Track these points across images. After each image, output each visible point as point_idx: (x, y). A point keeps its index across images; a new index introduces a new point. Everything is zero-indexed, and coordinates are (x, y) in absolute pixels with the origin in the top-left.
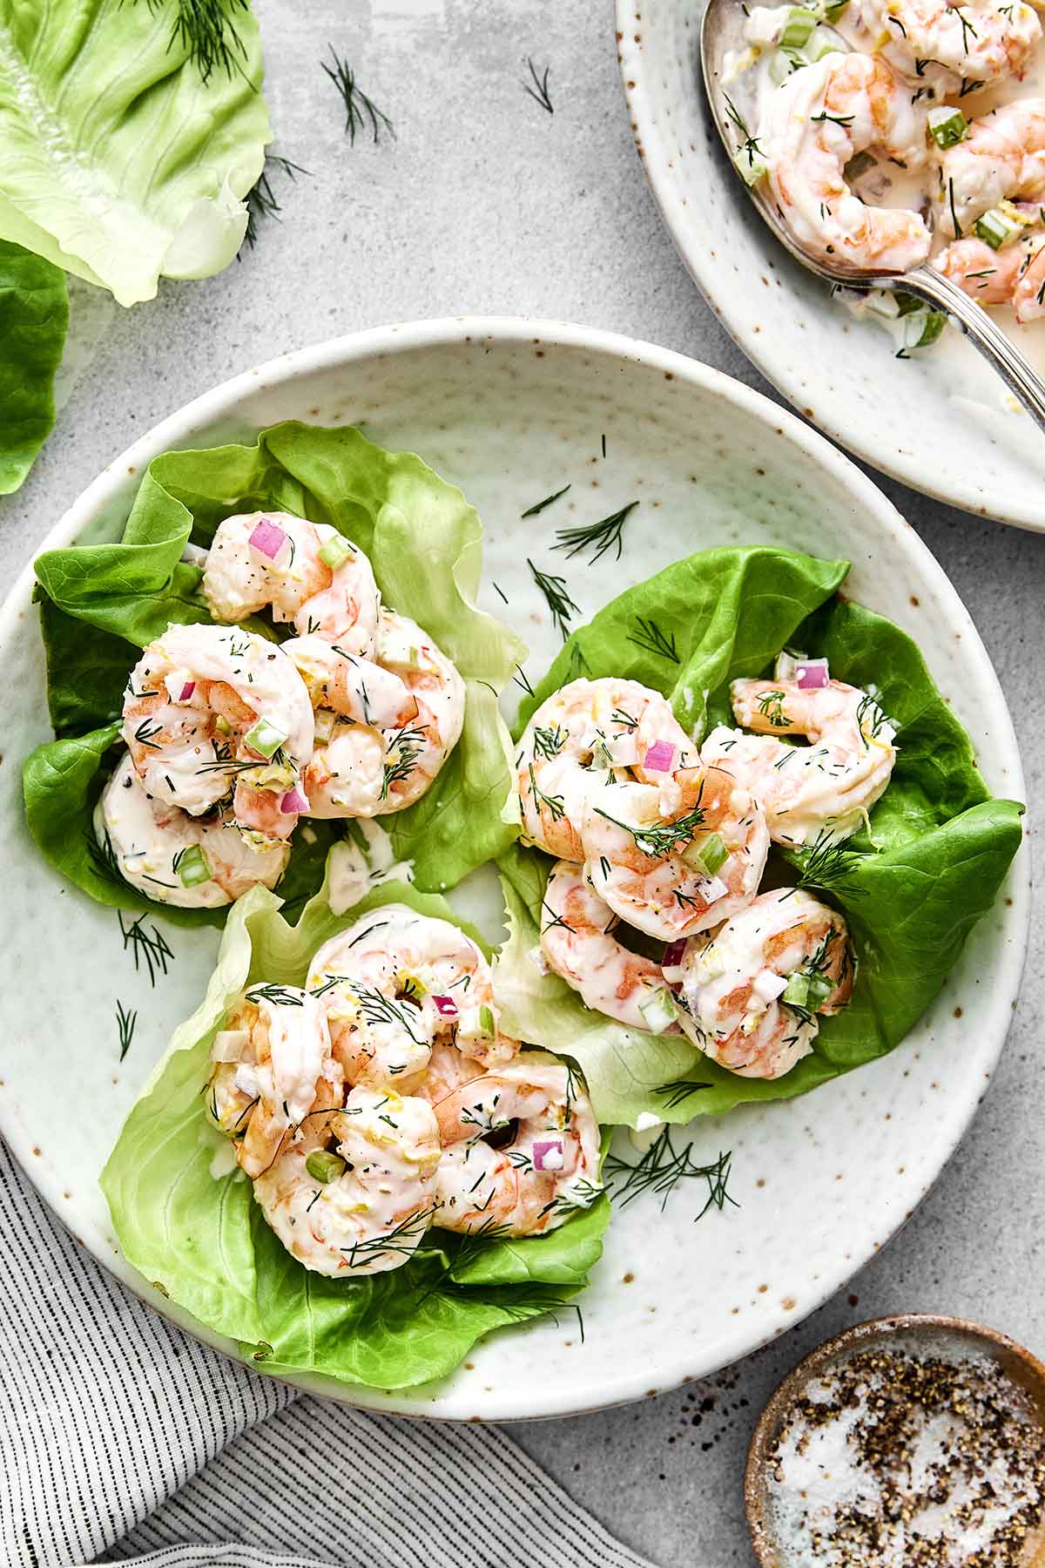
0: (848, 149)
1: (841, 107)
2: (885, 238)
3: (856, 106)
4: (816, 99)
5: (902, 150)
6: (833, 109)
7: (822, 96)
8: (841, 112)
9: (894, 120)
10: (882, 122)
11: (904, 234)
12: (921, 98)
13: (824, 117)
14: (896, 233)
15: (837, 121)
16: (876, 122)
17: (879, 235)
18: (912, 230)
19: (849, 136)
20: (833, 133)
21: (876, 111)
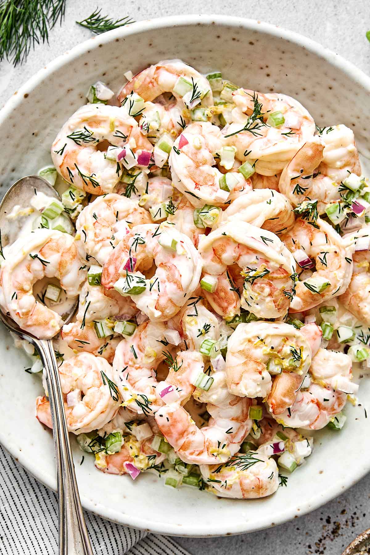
0: (41, 275)
1: (47, 256)
2: (36, 320)
3: (53, 259)
4: (36, 248)
5: (66, 287)
6: (43, 255)
7: (41, 248)
8: (45, 258)
9: (67, 273)
10: (61, 271)
11: (46, 323)
12: (84, 269)
13: (36, 256)
14: (43, 320)
15: (42, 261)
16: (59, 270)
17: (34, 317)
18: (52, 323)
19: (44, 269)
20: (37, 265)
21: (61, 265)
